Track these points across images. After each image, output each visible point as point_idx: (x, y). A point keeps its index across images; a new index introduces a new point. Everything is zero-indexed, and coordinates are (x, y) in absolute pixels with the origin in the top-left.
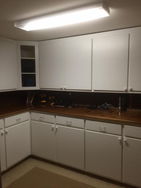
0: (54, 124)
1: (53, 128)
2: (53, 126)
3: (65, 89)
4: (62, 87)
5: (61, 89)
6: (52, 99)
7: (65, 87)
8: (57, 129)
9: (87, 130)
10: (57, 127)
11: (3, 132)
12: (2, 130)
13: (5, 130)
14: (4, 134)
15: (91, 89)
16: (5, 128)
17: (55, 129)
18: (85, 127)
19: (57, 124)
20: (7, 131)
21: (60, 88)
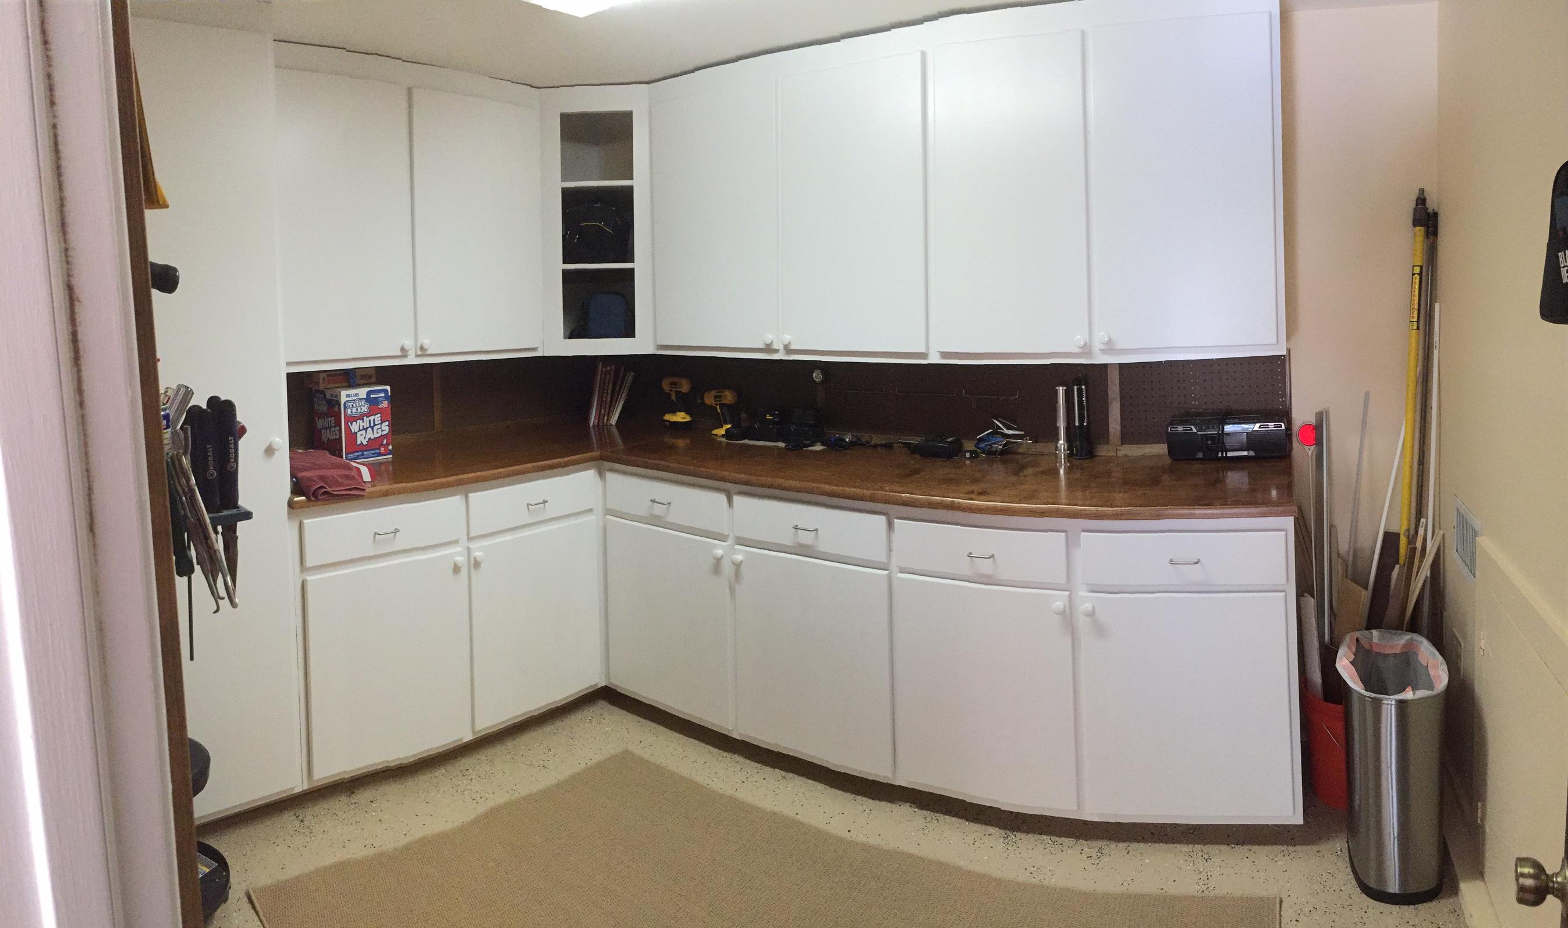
0: (722, 538)
1: (718, 560)
2: (719, 552)
3: (788, 350)
4: (769, 337)
5: (769, 349)
6: (722, 406)
7: (787, 338)
8: (738, 566)
9: (903, 571)
10: (739, 557)
11: (460, 559)
12: (458, 549)
13: (468, 548)
14: (464, 571)
15: (923, 350)
16: (470, 539)
17: (727, 569)
18: (889, 556)
19: (742, 541)
20: (478, 554)
21: (762, 346)
